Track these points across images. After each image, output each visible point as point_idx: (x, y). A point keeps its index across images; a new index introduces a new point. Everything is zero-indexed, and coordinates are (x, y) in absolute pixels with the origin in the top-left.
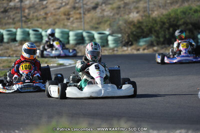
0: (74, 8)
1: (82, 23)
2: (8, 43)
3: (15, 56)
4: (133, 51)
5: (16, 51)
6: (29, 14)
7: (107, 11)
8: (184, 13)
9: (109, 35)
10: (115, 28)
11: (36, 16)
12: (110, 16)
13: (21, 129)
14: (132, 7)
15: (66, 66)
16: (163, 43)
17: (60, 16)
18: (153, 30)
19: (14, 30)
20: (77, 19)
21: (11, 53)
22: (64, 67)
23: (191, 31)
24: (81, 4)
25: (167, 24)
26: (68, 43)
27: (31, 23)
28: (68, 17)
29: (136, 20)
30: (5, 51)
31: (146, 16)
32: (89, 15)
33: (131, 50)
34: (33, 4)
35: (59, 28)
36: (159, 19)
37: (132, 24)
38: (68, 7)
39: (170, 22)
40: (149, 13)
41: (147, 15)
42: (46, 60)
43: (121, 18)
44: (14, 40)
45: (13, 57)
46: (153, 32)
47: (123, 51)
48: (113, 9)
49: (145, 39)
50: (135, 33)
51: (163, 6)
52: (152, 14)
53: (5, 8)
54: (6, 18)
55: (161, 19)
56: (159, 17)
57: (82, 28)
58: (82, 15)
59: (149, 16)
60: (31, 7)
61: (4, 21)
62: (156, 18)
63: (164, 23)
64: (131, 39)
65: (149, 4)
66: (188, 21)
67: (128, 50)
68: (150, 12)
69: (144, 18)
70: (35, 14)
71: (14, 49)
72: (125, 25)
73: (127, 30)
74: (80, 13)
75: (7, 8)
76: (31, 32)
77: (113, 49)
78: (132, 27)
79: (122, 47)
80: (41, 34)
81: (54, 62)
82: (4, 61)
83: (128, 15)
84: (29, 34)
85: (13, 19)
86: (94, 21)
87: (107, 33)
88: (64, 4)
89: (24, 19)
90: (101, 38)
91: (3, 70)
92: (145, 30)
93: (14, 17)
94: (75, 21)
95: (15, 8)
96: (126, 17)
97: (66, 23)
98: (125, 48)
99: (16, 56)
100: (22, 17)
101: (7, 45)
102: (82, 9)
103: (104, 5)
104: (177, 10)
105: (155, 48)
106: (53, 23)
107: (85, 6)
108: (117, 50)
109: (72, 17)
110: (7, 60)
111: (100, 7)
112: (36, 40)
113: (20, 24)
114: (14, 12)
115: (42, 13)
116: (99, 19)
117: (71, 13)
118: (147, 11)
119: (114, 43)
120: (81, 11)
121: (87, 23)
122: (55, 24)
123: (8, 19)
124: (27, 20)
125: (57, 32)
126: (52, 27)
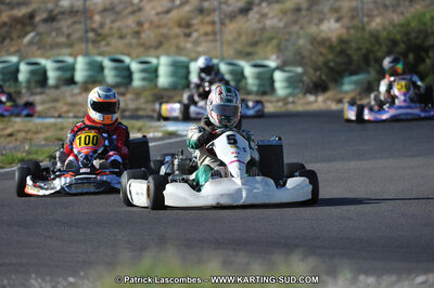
0: (201, 11)
1: (218, 44)
2: (57, 87)
3: (71, 115)
4: (329, 103)
5: (73, 105)
6: (102, 25)
7: (272, 18)
9: (277, 68)
10: (289, 54)
11: (119, 29)
12: (279, 28)
13: (82, 274)
14: (326, 9)
15: (181, 136)
17: (170, 29)
18: (371, 57)
19: (70, 60)
20: (206, 34)
21: (65, 108)
22: (179, 139)
24: (216, 3)
25: (402, 46)
27: (108, 45)
28: (187, 31)
29: (334, 37)
30: (51, 105)
31: (355, 28)
32: (232, 27)
33: (324, 101)
34: (111, 4)
35: (168, 54)
36: (384, 34)
37: (327, 44)
38: (187, 8)
39: (409, 40)
40: (362, 22)
41: (360, 25)
42: (139, 123)
43: (301, 32)
44: (71, 81)
45: (68, 117)
46: (372, 63)
47: (309, 103)
49: (354, 78)
50: (332, 64)
51: (393, 6)
52: (368, 23)
53: (51, 11)
54: (54, 34)
55: (388, 34)
56: (384, 29)
57: (219, 54)
58: (218, 26)
59: (363, 29)
60: (105, 10)
61: (49, 40)
62: (378, 31)
63: (395, 43)
64: (324, 77)
65: (363, 3)
67: (319, 102)
68: (365, 19)
69: (352, 31)
70: (117, 25)
71: (69, 100)
72: (310, 47)
73: (314, 58)
74: (213, 23)
75: (55, 12)
76: (107, 63)
77: (284, 100)
78: (325, 52)
79: (305, 94)
80: (128, 68)
81: (156, 129)
82: (48, 128)
83: (317, 25)
84: (101, 68)
85: (69, 36)
86: (243, 39)
87: (272, 64)
88: (178, 2)
89: (91, 35)
90: (259, 77)
91: (44, 145)
92: (355, 57)
93: (70, 31)
94: (203, 39)
95: (72, 12)
96: (313, 29)
97: (182, 45)
98: (311, 98)
99: (75, 117)
100: (86, 32)
101: (54, 93)
102: (217, 13)
103: (264, 4)
104: (424, 14)
106: (154, 44)
107: (224, 7)
108: (293, 102)
109: (196, 30)
110: (55, 125)
111: (256, 9)
112: (118, 80)
113: (83, 46)
114: (70, 21)
115: (131, 22)
116: (254, 35)
117: (195, 21)
118: (358, 15)
119: (287, 87)
120: (216, 17)
121: (229, 44)
122: (159, 46)
123: (57, 35)
124: (99, 39)
125: (163, 64)
126: (152, 51)
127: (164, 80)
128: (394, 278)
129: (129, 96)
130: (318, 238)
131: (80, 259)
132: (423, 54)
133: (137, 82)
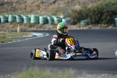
0: (42, 3)
1: (47, 12)
2: (3, 23)
3: (7, 30)
5: (8, 28)
6: (16, 6)
7: (62, 4)
8: (107, 5)
9: (64, 18)
10: (66, 14)
12: (63, 7)
13: (11, 74)
14: (76, 2)
15: (37, 36)
16: (94, 23)
17: (34, 7)
18: (88, 15)
19: (7, 16)
20: (44, 9)
21: (6, 29)
22: (37, 37)
23: (111, 16)
25: (97, 12)
26: (39, 23)
27: (17, 12)
28: (39, 8)
29: (78, 10)
30: (2, 28)
31: (84, 7)
32: (51, 7)
33: (76, 27)
34: (18, 0)
35: (33, 14)
36: (92, 9)
37: (76, 12)
38: (39, 2)
39: (99, 11)
42: (26, 33)
43: (70, 9)
44: (7, 21)
46: (89, 17)
47: (72, 28)
48: (65, 3)
49: (84, 21)
50: (78, 17)
51: (94, 1)
52: (88, 6)
54: (3, 9)
56: (92, 7)
57: (47, 14)
58: (47, 7)
59: (86, 7)
60: (17, 2)
61: (1, 10)
62: (90, 8)
63: (95, 11)
66: (109, 10)
67: (74, 27)
69: (83, 8)
70: (20, 6)
71: (7, 27)
72: (72, 12)
73: (73, 15)
74: (46, 6)
75: (3, 3)
76: (17, 17)
78: (76, 14)
79: (70, 25)
80: (23, 18)
81: (30, 35)
82: (1, 34)
83: (74, 6)
84: (15, 18)
85: (7, 9)
86: (54, 10)
87: (62, 17)
88: (36, 0)
89: (13, 9)
90: (58, 20)
92: (84, 15)
93: (7, 8)
94: (43, 10)
95: (8, 3)
96: (73, 8)
97: (37, 12)
98: (72, 26)
99: (8, 31)
101: (3, 25)
103: (59, 1)
104: (103, 4)
105: (90, 26)
107: (49, 2)
109: (41, 8)
110: (3, 33)
111: (57, 2)
112: (20, 21)
113: (10, 12)
114: (7, 5)
115: (23, 5)
116: (57, 9)
117: (41, 5)
118: (85, 4)
120: (46, 4)
121: (50, 11)
122: (31, 12)
123: (4, 9)
124: (15, 10)
125: (32, 17)
126: (29, 14)
127: (32, 21)
128: (96, 75)
129: (23, 26)
130: (75, 64)
131: (11, 70)
132: (102, 14)
133: (25, 22)
